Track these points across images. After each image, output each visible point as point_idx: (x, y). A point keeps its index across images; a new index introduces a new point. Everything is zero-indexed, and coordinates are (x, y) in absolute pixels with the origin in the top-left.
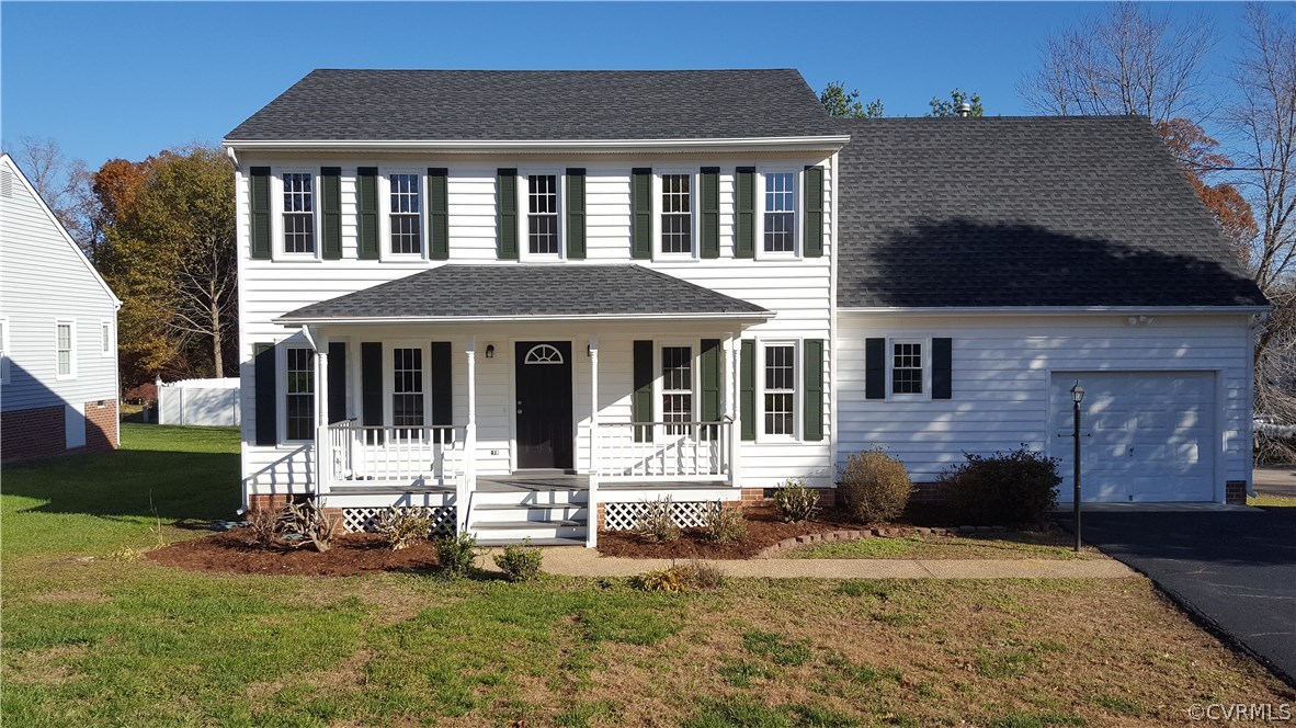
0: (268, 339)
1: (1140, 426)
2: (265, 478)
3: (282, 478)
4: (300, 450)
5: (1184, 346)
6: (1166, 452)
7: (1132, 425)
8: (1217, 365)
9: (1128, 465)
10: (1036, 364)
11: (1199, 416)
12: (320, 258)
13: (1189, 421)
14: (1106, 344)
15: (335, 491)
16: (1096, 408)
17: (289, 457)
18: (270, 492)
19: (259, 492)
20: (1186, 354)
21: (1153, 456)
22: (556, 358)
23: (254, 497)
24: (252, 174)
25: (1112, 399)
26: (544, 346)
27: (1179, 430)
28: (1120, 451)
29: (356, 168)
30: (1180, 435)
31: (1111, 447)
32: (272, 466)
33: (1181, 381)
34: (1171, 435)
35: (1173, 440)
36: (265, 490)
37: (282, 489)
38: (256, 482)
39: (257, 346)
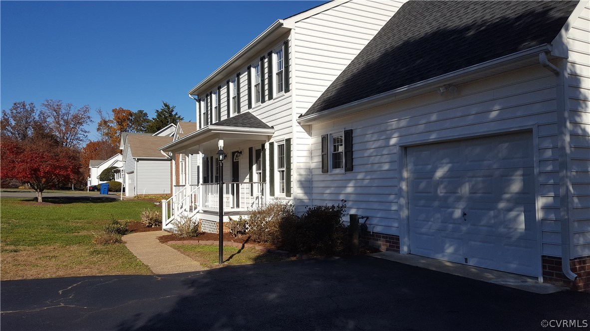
1: (473, 191)
5: (497, 107)
6: (495, 217)
7: (465, 189)
8: (529, 123)
9: (464, 228)
10: (393, 141)
11: (524, 181)
13: (516, 187)
14: (434, 117)
16: (439, 173)
20: (498, 115)
21: (484, 222)
25: (449, 165)
26: (237, 153)
27: (507, 196)
28: (458, 213)
30: (508, 200)
31: (450, 210)
33: (506, 145)
34: (500, 200)
35: (502, 205)
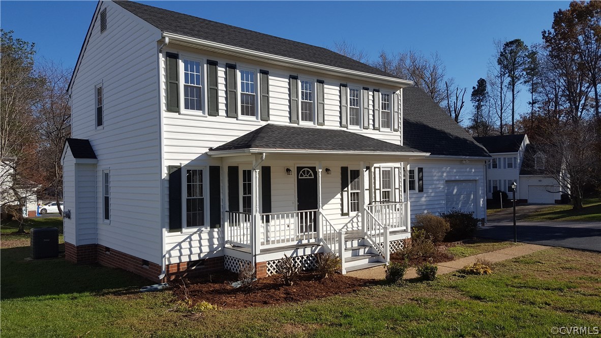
0: (177, 164)
2: (175, 253)
3: (186, 252)
4: (195, 233)
5: (473, 171)
11: (473, 196)
12: (207, 115)
15: (264, 252)
17: (190, 237)
18: (178, 262)
19: (172, 262)
22: (310, 175)
23: (168, 266)
24: (167, 56)
25: (456, 190)
26: (306, 169)
29: (225, 63)
32: (179, 244)
36: (174, 261)
37: (185, 259)
38: (170, 256)
39: (170, 167)
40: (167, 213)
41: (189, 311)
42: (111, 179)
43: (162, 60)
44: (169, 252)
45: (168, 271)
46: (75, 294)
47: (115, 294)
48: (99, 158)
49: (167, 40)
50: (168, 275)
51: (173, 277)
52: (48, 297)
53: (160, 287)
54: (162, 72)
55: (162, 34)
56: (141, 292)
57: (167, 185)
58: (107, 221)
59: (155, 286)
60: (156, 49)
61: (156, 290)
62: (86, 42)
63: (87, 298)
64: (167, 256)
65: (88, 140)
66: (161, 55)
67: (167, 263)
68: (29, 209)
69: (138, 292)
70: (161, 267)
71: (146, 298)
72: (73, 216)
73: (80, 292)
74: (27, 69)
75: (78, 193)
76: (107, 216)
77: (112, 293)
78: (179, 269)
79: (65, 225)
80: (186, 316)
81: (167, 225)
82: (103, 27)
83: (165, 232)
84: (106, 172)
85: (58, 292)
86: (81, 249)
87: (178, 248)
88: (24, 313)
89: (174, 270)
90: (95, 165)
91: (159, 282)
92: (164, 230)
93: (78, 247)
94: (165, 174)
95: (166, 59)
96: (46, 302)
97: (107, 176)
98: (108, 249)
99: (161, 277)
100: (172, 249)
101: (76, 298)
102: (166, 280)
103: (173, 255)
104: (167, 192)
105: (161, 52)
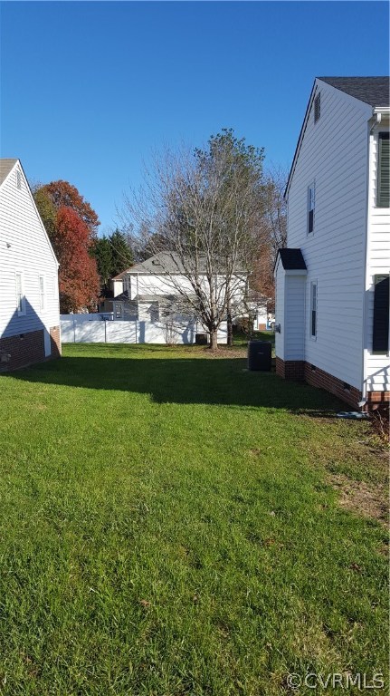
0: (385, 272)
2: (379, 379)
18: (382, 389)
19: (375, 390)
23: (370, 393)
24: (380, 138)
32: (385, 370)
36: (378, 388)
38: (373, 382)
39: (376, 277)
40: (370, 332)
41: (381, 448)
42: (319, 291)
43: (373, 142)
44: (371, 377)
45: (370, 399)
46: (274, 409)
47: (311, 414)
48: (309, 268)
49: (379, 117)
50: (370, 403)
51: (376, 407)
52: (249, 407)
53: (359, 416)
54: (373, 159)
55: (373, 111)
56: (338, 417)
57: (371, 298)
58: (314, 337)
59: (354, 413)
60: (366, 131)
61: (354, 418)
62: (301, 137)
63: (283, 414)
64: (369, 381)
65: (299, 250)
66: (372, 137)
67: (369, 389)
68: (260, 322)
69: (333, 417)
70: (361, 393)
71: (341, 424)
72: (282, 330)
73: (278, 407)
74: (257, 177)
75: (287, 306)
76: (314, 333)
77: (307, 413)
78: (383, 398)
79: (277, 339)
80: (373, 452)
81: (370, 346)
82: (317, 117)
83: (367, 353)
84: (314, 283)
85: (258, 404)
86: (289, 364)
87: (383, 373)
88: (225, 419)
89: (378, 398)
90: (305, 277)
91: (359, 410)
92: (366, 351)
93: (286, 362)
94: (369, 284)
95: (379, 142)
96: (247, 412)
97: (314, 288)
98: (314, 367)
99: (362, 404)
100: (375, 374)
101: (272, 413)
102: (367, 409)
103: (376, 382)
104: (371, 306)
105: (371, 133)
